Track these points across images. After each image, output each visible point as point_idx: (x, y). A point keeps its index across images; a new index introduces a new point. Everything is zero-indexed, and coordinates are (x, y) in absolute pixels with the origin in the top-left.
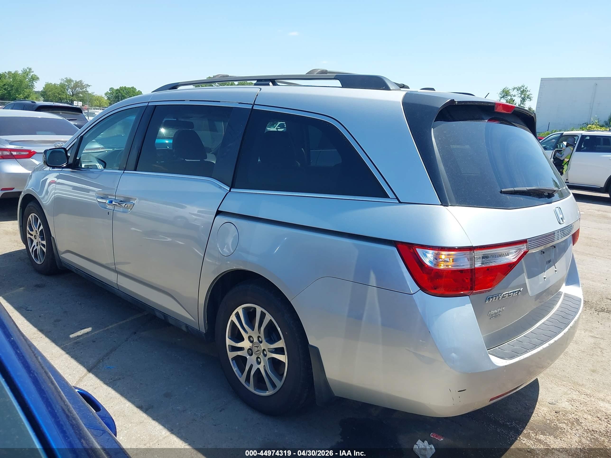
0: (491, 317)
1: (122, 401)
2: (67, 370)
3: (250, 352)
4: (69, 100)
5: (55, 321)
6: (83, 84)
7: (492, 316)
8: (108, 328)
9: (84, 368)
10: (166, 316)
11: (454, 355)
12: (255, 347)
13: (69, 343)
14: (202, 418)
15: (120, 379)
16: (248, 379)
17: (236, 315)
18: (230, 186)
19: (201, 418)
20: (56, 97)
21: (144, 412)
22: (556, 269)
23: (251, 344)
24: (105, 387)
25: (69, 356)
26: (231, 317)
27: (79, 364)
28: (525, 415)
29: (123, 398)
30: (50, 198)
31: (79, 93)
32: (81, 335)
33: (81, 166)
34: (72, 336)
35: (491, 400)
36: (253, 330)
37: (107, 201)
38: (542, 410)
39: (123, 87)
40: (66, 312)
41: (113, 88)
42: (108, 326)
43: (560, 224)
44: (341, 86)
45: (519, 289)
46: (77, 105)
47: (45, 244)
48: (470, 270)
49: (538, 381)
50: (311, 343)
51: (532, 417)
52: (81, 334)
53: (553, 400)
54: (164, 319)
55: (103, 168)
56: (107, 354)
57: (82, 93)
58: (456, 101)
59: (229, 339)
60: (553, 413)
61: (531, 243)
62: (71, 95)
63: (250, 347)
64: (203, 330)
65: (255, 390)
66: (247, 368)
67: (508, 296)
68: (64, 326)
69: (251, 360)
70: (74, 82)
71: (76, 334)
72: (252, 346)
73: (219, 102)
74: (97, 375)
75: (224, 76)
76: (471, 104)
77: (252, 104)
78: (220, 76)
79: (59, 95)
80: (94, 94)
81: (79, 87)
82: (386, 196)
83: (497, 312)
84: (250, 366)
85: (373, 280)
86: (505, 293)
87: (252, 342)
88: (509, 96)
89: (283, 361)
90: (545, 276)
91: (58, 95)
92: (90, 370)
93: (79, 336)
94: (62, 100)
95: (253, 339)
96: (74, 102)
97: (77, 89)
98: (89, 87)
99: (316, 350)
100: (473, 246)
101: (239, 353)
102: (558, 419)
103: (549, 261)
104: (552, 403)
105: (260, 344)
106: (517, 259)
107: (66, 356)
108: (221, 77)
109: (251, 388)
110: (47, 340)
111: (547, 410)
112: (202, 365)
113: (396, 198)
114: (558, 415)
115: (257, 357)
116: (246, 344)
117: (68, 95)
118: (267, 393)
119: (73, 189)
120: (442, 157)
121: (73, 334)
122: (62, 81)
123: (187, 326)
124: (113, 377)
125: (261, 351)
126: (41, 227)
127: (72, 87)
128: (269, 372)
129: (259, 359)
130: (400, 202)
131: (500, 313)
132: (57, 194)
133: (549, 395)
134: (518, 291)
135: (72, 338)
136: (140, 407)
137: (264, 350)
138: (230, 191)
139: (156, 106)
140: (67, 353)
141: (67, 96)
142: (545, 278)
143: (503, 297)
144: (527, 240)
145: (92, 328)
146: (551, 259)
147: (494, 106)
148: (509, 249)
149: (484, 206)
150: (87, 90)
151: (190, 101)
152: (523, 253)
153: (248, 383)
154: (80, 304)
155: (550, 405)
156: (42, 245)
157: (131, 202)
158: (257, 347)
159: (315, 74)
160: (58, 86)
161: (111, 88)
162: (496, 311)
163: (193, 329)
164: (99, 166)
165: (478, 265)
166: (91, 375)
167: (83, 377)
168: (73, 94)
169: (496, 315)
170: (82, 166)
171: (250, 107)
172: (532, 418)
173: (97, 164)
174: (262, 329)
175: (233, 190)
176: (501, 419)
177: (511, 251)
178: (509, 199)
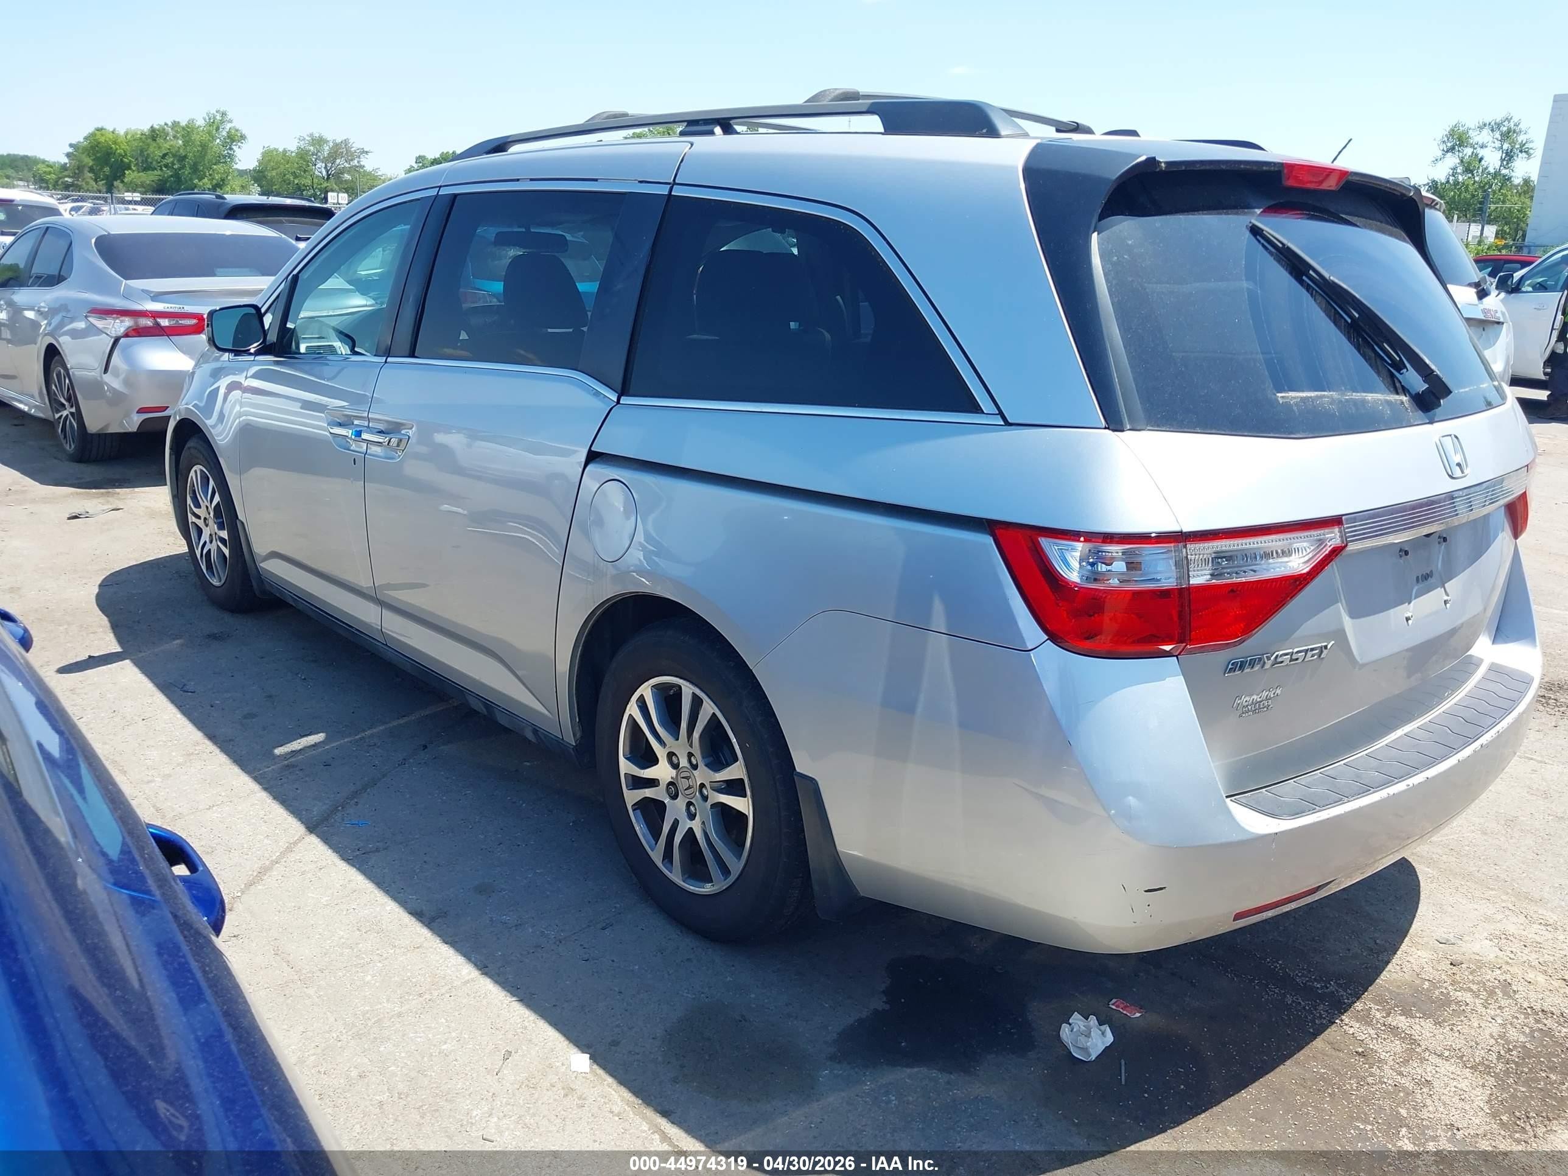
0: (1243, 713)
1: (378, 899)
2: (261, 826)
3: (673, 789)
4: (320, 190)
5: (245, 717)
6: (352, 149)
7: (1245, 710)
8: (363, 735)
9: (299, 823)
10: (488, 705)
11: (1132, 800)
12: (683, 778)
13: (272, 767)
14: (558, 943)
15: (377, 850)
16: (668, 855)
17: (640, 704)
18: (619, 392)
19: (555, 943)
20: (289, 184)
21: (426, 926)
22: (1448, 595)
23: (674, 772)
24: (343, 865)
25: (269, 795)
26: (629, 706)
27: (289, 814)
28: (1366, 968)
29: (381, 892)
30: (231, 428)
31: (342, 172)
32: (301, 750)
33: (298, 347)
34: (278, 751)
35: (1238, 916)
36: (677, 739)
37: (351, 431)
38: (1416, 956)
39: (447, 153)
40: (270, 696)
41: (424, 157)
42: (364, 731)
43: (1451, 477)
44: (882, 130)
45: (1326, 644)
46: (336, 201)
47: (227, 538)
48: (1176, 591)
49: (1420, 887)
50: (799, 768)
51: (1384, 972)
52: (300, 748)
53: (1452, 935)
54: (486, 713)
55: (349, 353)
56: (355, 794)
57: (348, 171)
58: (1161, 160)
59: (626, 758)
60: (1445, 965)
61: (1355, 526)
62: (324, 178)
63: (672, 778)
64: (570, 739)
65: (684, 882)
66: (666, 828)
67: (1290, 661)
68: (264, 729)
69: (676, 809)
70: (331, 144)
71: (289, 747)
72: (677, 775)
73: (596, 180)
74: (326, 840)
75: (616, 116)
76: (1208, 167)
77: (669, 184)
78: (605, 115)
79: (296, 177)
80: (380, 173)
81: (341, 155)
82: (976, 409)
83: (1259, 700)
84: (674, 823)
85: (939, 619)
86: (1281, 652)
87: (675, 766)
88: (1466, 147)
89: (743, 811)
90: (1409, 614)
91: (292, 178)
92: (311, 828)
93: (294, 751)
94: (304, 190)
95: (678, 760)
96: (330, 194)
97: (338, 161)
98: (366, 156)
99: (812, 785)
100: (1184, 530)
101: (648, 793)
102: (1453, 981)
103: (1426, 577)
104: (1448, 940)
105: (694, 772)
106: (1312, 566)
107: (264, 795)
108: (608, 117)
109: (676, 876)
110: (223, 758)
111: (1430, 956)
112: (573, 822)
113: (997, 412)
114: (1455, 972)
115: (688, 802)
116: (662, 771)
117: (318, 176)
118: (707, 889)
119: (301, 408)
120: (1118, 306)
121: (281, 746)
122: (302, 143)
123: (536, 731)
124: (362, 845)
125: (695, 787)
126: (217, 499)
127: (324, 158)
128: (714, 837)
129: (692, 808)
130: (1007, 423)
131: (1270, 703)
132: (244, 418)
133: (1442, 922)
134: (1321, 647)
135: (279, 756)
136: (418, 914)
137: (702, 786)
138: (618, 402)
139: (455, 196)
140: (265, 789)
141: (315, 181)
142: (1408, 619)
143: (1276, 662)
144: (1343, 517)
145: (327, 735)
146: (1431, 571)
147: (1279, 173)
148: (1292, 540)
149: (1225, 431)
150: (362, 163)
151: (532, 180)
152: (1330, 552)
153: (668, 865)
154: (305, 679)
155: (1441, 945)
156: (221, 541)
157: (403, 432)
158: (687, 778)
159: (825, 103)
160: (293, 154)
161: (419, 156)
162: (1255, 697)
163: (547, 735)
164: (340, 348)
165: (1200, 578)
166: (313, 840)
167: (295, 843)
168: (328, 175)
169: (1257, 708)
170: (299, 350)
171: (664, 190)
172: (1385, 975)
173: (335, 344)
174: (696, 735)
175: (626, 399)
176: (1300, 974)
177: (1295, 546)
178: (1297, 414)
